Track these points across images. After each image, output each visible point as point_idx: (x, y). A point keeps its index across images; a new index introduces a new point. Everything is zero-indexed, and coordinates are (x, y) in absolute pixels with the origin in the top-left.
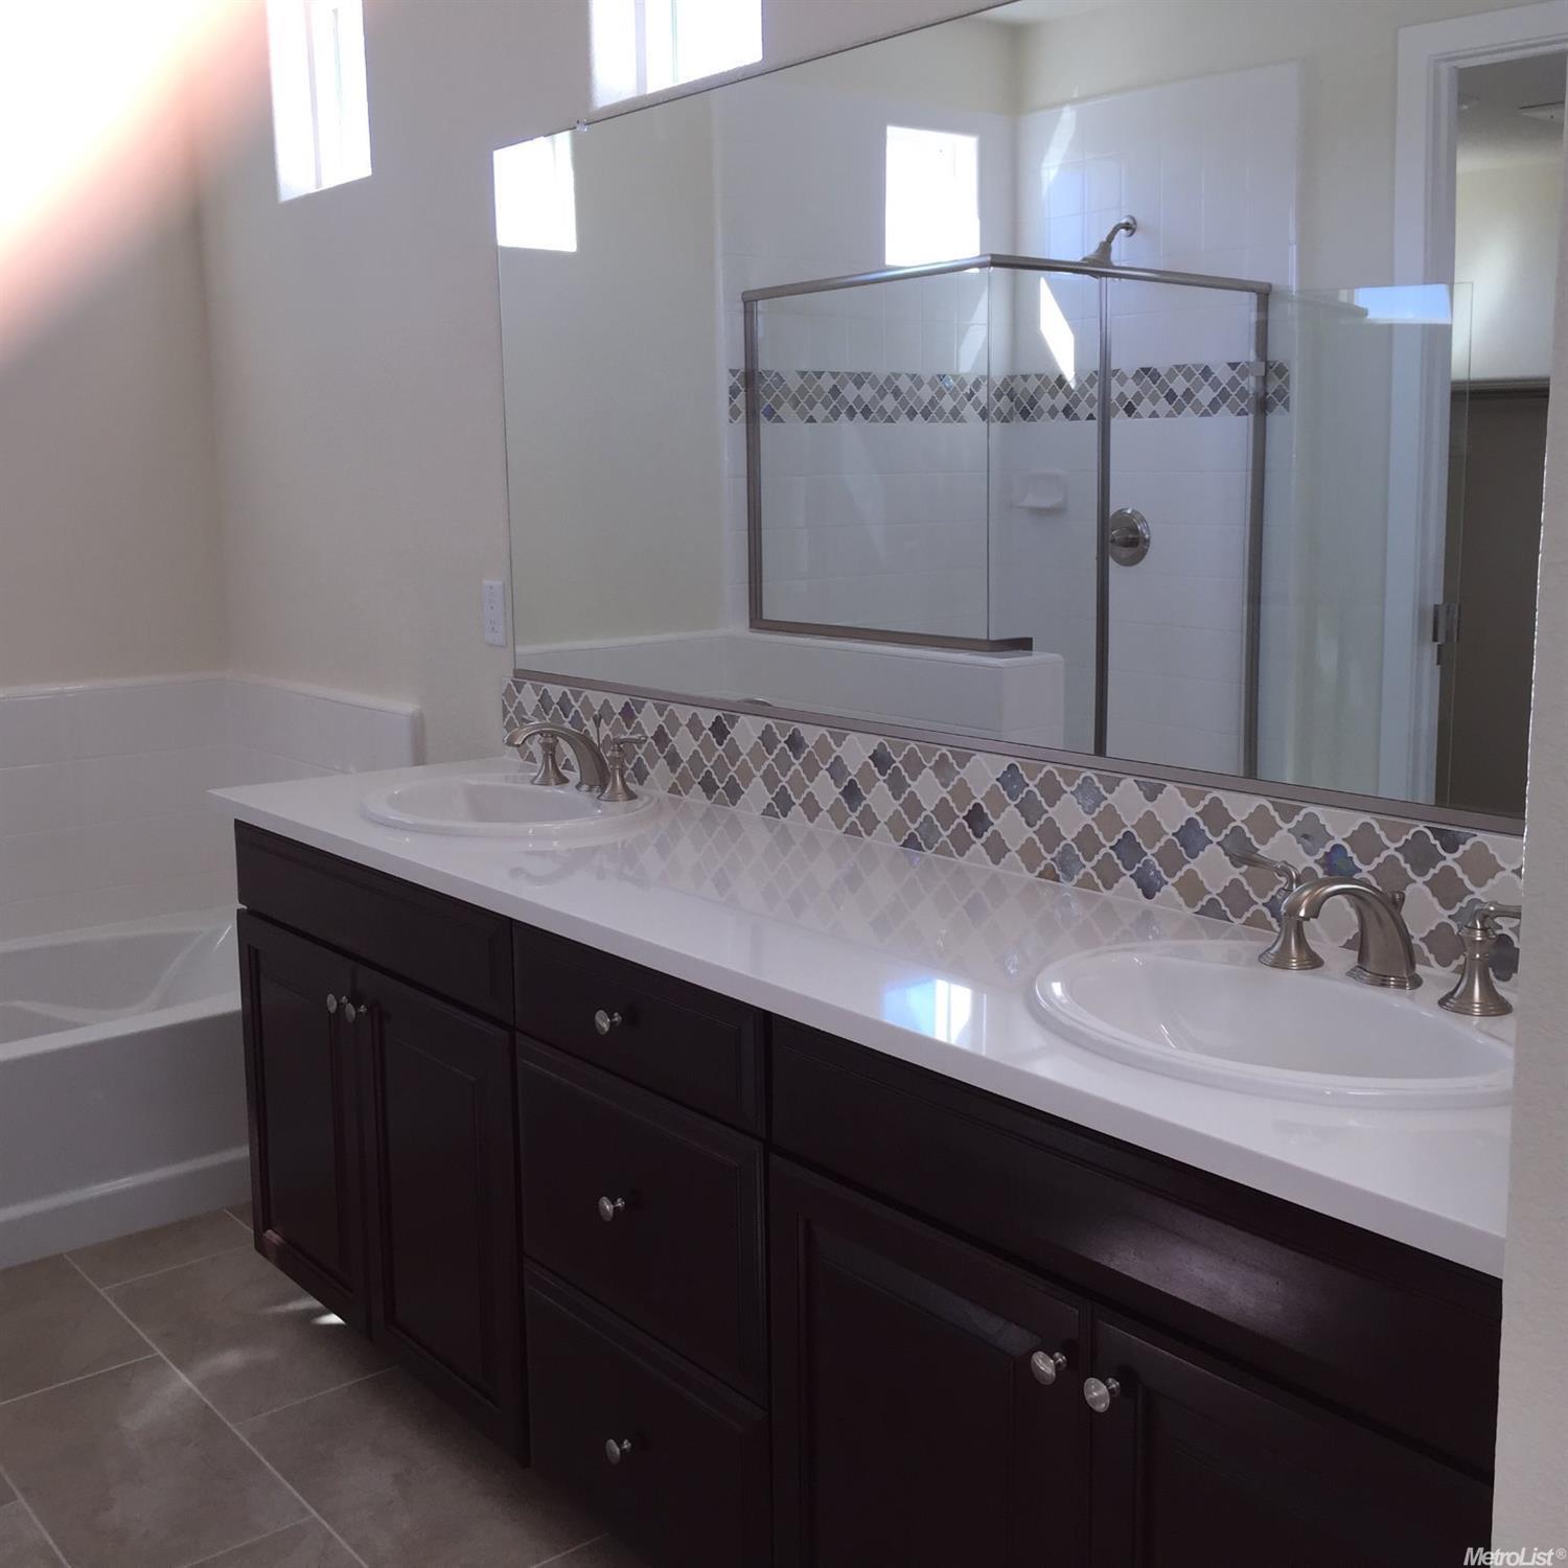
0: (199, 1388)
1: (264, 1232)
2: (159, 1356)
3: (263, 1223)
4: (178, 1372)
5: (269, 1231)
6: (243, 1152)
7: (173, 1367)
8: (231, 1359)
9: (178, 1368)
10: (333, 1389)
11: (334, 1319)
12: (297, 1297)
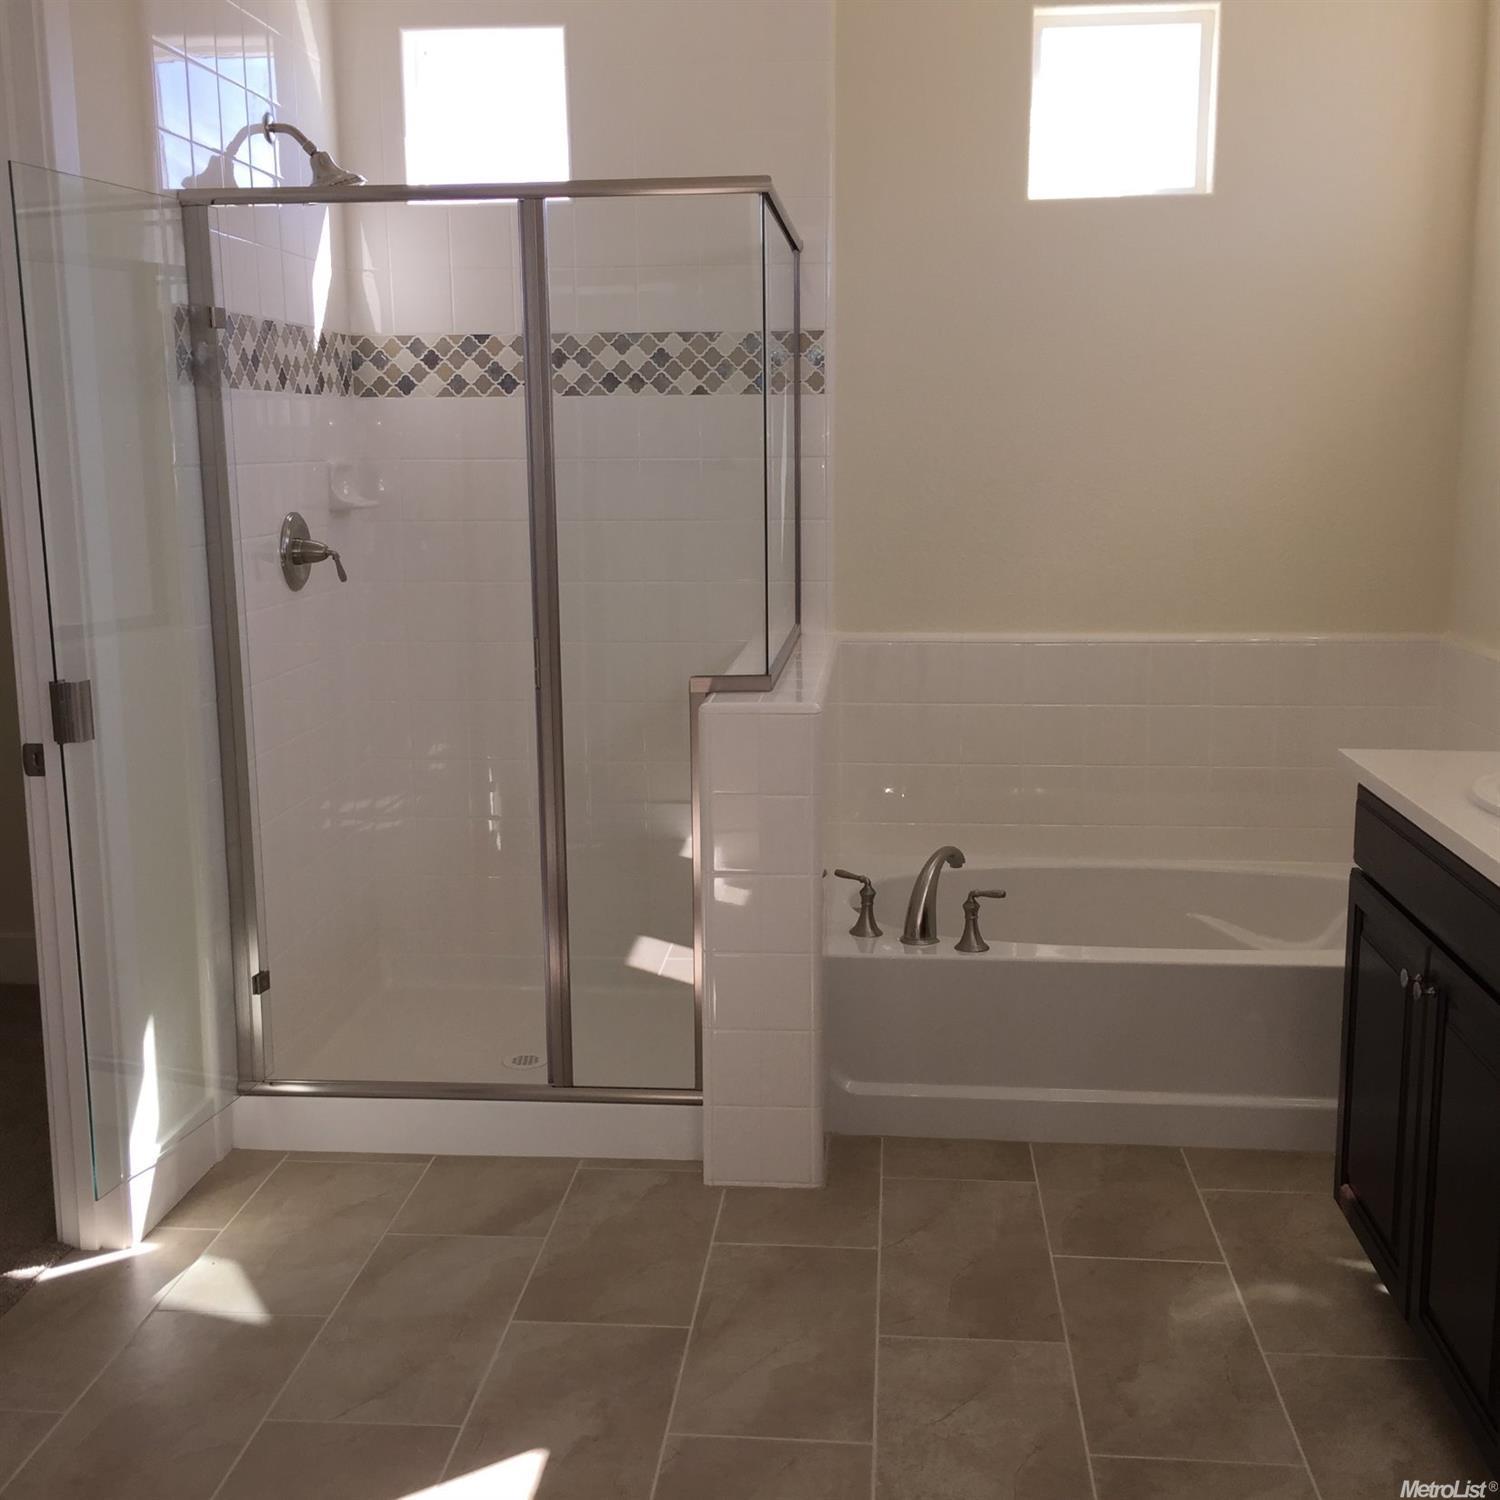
0: (1248, 1308)
1: (1342, 1185)
2: (1225, 1266)
3: (1343, 1176)
4: (1236, 1285)
5: (1346, 1186)
6: (1332, 1104)
7: (1232, 1278)
8: (1286, 1292)
9: (1237, 1283)
10: (1368, 1357)
11: (1384, 1289)
12: (1359, 1258)
